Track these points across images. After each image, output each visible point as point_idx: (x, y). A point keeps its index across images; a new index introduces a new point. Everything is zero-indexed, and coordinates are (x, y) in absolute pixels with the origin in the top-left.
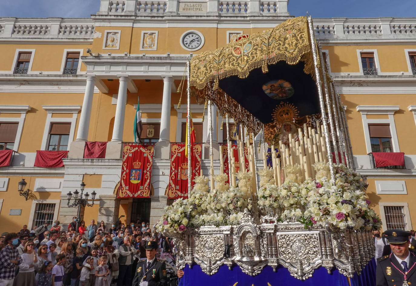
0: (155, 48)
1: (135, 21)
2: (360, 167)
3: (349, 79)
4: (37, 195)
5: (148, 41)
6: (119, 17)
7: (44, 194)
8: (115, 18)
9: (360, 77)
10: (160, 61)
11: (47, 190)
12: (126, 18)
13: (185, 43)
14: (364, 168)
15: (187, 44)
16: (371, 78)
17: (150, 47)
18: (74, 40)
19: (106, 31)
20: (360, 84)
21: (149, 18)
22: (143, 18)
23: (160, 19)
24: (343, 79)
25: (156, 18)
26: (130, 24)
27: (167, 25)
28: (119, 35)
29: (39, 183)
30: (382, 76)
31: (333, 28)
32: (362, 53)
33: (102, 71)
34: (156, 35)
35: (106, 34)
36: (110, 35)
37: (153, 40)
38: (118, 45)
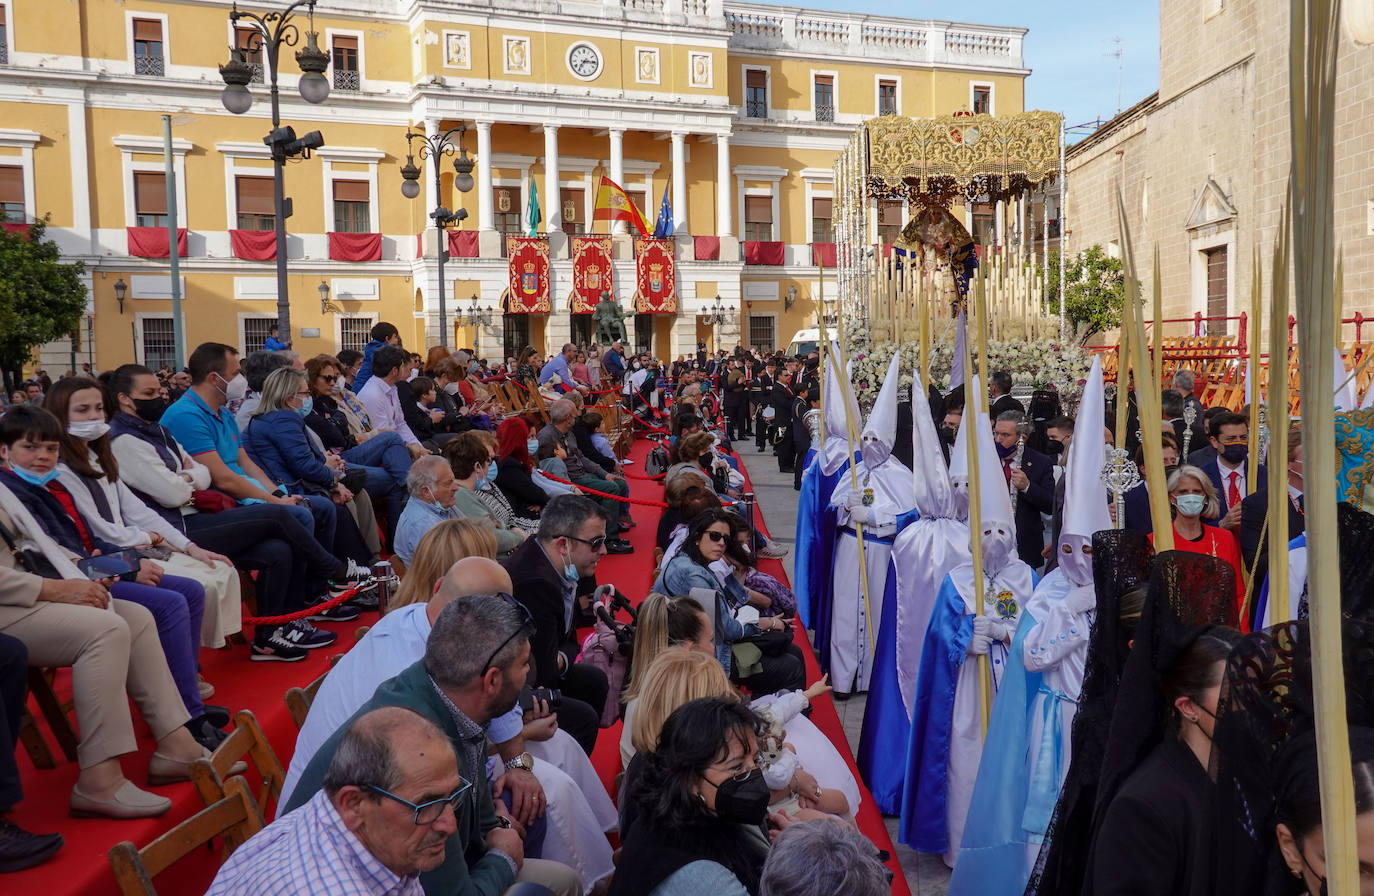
0: (527, 70)
1: (491, 16)
2: (795, 263)
3: (796, 126)
4: (340, 306)
5: (517, 57)
6: (467, 8)
7: (350, 303)
8: (460, 8)
9: (811, 123)
10: (542, 100)
11: (357, 298)
12: (479, 10)
13: (574, 64)
14: (802, 264)
15: (576, 66)
16: (825, 126)
17: (520, 68)
18: (346, 13)
19: (445, 32)
20: (809, 133)
21: (516, 14)
22: (506, 12)
23: (533, 15)
24: (788, 126)
25: (527, 15)
26: (482, 21)
27: (543, 28)
28: (466, 41)
29: (338, 287)
30: (839, 125)
31: (781, 22)
32: (817, 77)
33: (453, 110)
34: (527, 44)
35: (445, 37)
36: (452, 39)
37: (522, 56)
38: (467, 60)
